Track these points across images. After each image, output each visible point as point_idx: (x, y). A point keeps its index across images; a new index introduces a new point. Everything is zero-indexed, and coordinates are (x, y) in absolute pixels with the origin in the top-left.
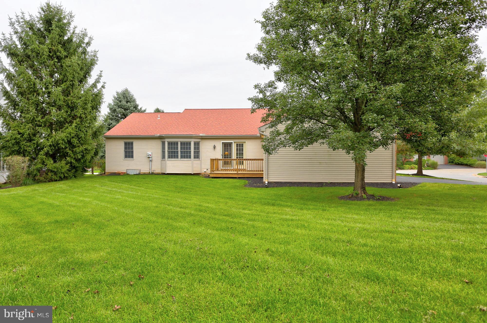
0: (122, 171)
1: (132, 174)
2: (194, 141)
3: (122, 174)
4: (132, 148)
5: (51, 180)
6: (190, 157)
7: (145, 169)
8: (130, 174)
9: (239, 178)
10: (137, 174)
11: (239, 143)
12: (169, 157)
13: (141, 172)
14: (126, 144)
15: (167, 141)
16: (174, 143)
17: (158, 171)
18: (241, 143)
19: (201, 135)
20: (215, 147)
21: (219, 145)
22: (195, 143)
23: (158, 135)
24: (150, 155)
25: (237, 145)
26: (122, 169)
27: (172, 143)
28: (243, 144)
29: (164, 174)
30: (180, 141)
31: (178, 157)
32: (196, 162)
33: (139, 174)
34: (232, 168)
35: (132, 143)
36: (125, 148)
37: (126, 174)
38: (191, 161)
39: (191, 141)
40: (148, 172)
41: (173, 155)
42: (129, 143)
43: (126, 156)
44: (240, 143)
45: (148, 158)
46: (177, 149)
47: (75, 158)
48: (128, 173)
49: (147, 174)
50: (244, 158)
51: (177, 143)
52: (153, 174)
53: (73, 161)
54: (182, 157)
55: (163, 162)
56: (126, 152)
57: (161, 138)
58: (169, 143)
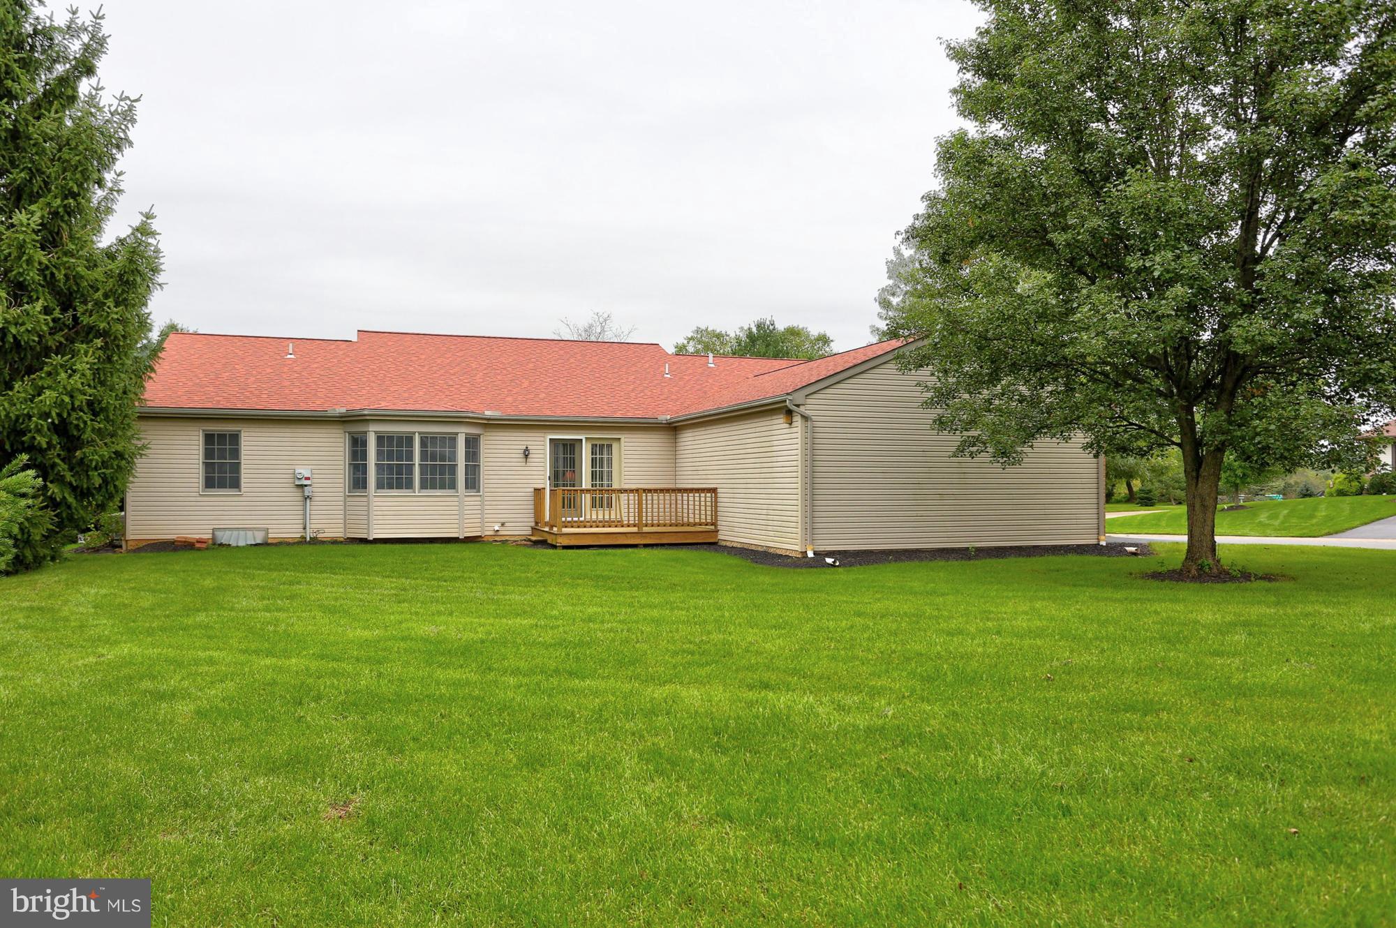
0: (197, 537)
1: (241, 544)
2: (466, 434)
3: (198, 545)
4: (236, 453)
6: (453, 485)
7: (286, 527)
8: (233, 543)
9: (646, 546)
10: (256, 545)
11: (598, 443)
12: (380, 486)
13: (270, 536)
14: (209, 438)
15: (376, 432)
16: (400, 439)
17: (334, 530)
18: (605, 443)
19: (488, 413)
20: (526, 454)
21: (541, 445)
22: (467, 441)
23: (341, 410)
24: (307, 479)
25: (594, 446)
26: (197, 530)
27: (390, 438)
28: (610, 446)
29: (364, 541)
30: (420, 433)
31: (409, 485)
32: (471, 501)
33: (265, 544)
34: (582, 519)
35: (235, 438)
36: (209, 454)
37: (214, 546)
38: (456, 499)
39: (457, 434)
40: (299, 535)
41: (396, 478)
42: (222, 437)
43: (210, 483)
44: (601, 443)
45: (295, 490)
46: (410, 456)
48: (222, 541)
49: (298, 543)
50: (615, 486)
51: (409, 440)
52: (315, 541)
54: (424, 486)
55: (357, 502)
56: (208, 467)
57: (351, 422)
58: (380, 439)
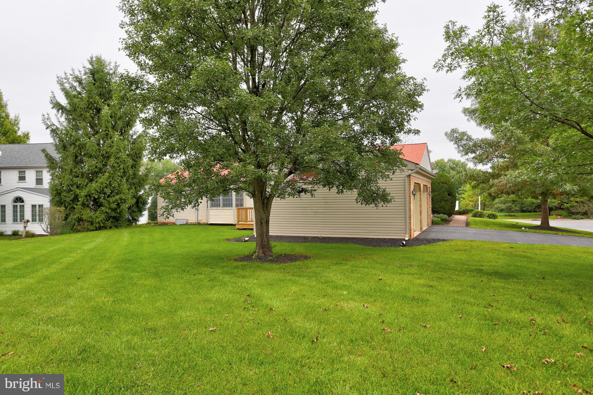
0: (171, 221)
3: (170, 224)
5: (88, 230)
6: (232, 206)
7: (192, 219)
12: (212, 206)
13: (189, 221)
31: (220, 206)
33: (187, 224)
38: (232, 210)
40: (195, 222)
41: (216, 203)
47: (110, 208)
48: (176, 223)
49: (194, 224)
52: (199, 224)
53: (109, 211)
54: (224, 206)
